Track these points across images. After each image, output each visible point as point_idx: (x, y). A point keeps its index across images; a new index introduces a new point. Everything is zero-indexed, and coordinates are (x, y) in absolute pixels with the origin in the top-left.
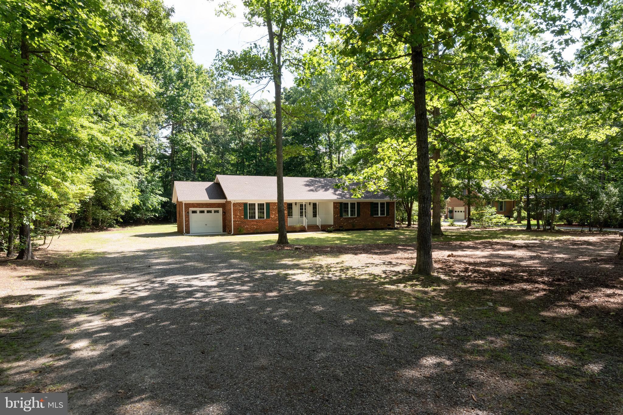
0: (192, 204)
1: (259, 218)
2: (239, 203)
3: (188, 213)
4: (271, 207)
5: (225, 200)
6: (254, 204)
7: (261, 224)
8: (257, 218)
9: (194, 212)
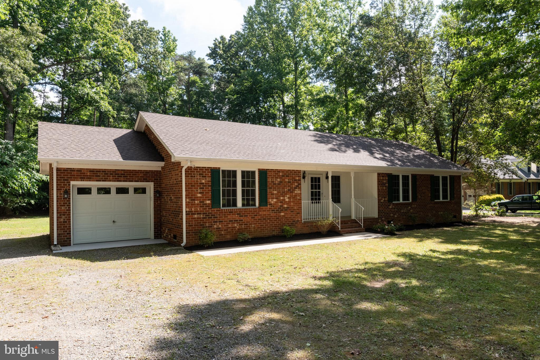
0: (80, 170)
1: (243, 205)
2: (202, 169)
3: (67, 192)
4: (269, 180)
5: (162, 164)
6: (235, 172)
7: (248, 219)
8: (239, 203)
9: (82, 191)
